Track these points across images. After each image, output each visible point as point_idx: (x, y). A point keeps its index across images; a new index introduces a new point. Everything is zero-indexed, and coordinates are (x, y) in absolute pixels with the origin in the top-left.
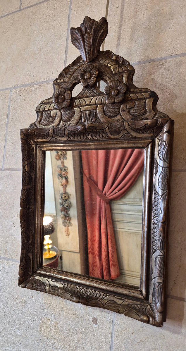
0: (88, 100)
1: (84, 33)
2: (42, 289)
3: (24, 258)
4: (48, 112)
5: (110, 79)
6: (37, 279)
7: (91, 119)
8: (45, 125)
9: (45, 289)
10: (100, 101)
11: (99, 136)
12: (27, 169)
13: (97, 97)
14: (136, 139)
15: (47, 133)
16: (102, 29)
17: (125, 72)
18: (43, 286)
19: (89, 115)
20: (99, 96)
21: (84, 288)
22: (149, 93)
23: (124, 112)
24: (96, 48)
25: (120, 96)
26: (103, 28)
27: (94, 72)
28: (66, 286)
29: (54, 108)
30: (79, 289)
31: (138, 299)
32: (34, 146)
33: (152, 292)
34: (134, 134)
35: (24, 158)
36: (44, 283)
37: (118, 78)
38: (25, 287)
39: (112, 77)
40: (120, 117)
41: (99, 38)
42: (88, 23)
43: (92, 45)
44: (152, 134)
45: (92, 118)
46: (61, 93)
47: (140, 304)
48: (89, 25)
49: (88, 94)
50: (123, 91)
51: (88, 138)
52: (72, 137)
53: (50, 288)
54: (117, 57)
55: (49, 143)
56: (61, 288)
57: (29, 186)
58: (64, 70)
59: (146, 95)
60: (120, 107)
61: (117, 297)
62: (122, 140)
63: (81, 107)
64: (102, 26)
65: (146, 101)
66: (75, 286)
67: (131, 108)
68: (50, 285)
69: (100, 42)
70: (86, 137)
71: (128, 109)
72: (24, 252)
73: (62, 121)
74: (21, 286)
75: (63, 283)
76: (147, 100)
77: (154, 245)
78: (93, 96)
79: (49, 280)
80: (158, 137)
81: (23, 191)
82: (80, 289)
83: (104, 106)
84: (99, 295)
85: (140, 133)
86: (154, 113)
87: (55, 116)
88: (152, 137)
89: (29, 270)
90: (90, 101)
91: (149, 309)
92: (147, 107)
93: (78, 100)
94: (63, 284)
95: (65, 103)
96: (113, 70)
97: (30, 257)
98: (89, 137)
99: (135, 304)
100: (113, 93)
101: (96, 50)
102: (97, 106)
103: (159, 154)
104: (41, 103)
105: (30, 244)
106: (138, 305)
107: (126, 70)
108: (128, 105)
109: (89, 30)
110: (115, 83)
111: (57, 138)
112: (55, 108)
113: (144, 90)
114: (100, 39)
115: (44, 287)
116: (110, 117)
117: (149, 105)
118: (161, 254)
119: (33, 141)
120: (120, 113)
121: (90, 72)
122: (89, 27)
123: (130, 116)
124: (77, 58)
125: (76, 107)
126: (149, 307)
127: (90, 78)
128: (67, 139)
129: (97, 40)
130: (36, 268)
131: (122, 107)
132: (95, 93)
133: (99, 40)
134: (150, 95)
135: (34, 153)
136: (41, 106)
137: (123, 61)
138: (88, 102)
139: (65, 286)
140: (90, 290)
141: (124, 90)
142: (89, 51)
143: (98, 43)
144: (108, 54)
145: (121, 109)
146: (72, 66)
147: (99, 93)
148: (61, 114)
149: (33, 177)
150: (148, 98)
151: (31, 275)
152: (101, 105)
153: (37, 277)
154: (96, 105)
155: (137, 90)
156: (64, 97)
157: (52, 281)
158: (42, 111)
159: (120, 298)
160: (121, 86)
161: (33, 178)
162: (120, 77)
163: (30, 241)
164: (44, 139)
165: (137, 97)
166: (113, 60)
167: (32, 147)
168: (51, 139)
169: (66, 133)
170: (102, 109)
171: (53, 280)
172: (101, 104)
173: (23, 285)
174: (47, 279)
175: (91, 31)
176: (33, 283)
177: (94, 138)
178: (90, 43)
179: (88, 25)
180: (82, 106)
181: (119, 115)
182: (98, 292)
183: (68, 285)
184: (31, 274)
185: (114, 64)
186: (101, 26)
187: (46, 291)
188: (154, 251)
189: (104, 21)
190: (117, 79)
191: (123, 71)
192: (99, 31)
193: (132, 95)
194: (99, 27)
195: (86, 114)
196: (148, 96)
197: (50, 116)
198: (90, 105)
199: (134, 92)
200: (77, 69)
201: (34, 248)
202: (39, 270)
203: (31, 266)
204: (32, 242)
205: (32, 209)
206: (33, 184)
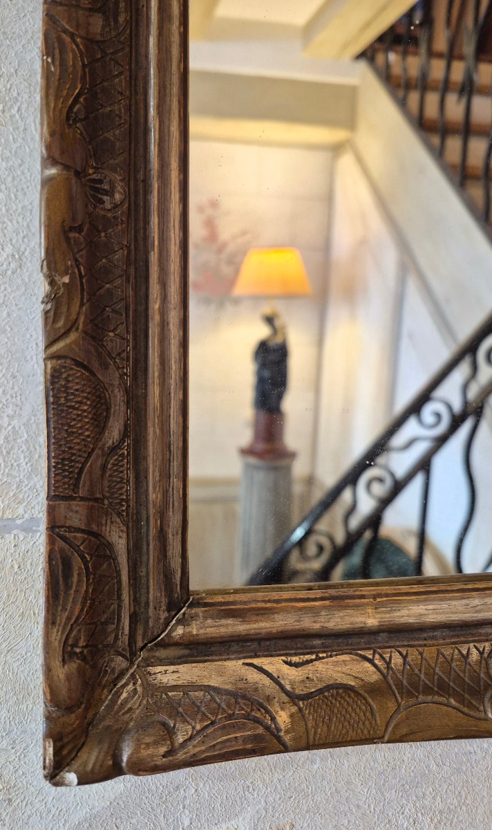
2: (245, 740)
3: (77, 562)
6: (174, 688)
9: (267, 728)
18: (247, 717)
28: (397, 660)
30: (475, 655)
36: (244, 697)
38: (114, 770)
53: (300, 710)
56: (373, 690)
66: (447, 652)
68: (293, 698)
72: (76, 515)
74: (72, 777)
75: (369, 654)
79: (274, 664)
82: (481, 653)
89: (111, 639)
94: (371, 661)
97: (110, 546)
105: (114, 449)
115: (257, 721)
130: (156, 612)
139: (388, 667)
151: (122, 674)
153: (168, 675)
157: (296, 665)
163: (114, 432)
171: (295, 659)
173: (91, 756)
174: (256, 661)
176: (164, 724)
183: (405, 657)
184: (125, 664)
187: (279, 739)
201: (140, 477)
202: (179, 622)
203: (120, 606)
204: (125, 435)
205: (117, 196)
206: (121, 19)
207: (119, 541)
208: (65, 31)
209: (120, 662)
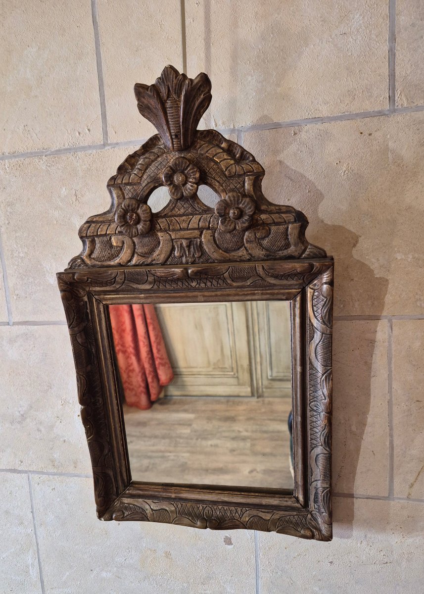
0: (184, 220)
1: (165, 98)
2: (140, 518)
3: (100, 480)
4: (105, 239)
5: (222, 186)
6: (127, 504)
7: (193, 254)
8: (103, 261)
9: (145, 516)
10: (207, 224)
11: (212, 283)
12: (79, 340)
13: (200, 216)
14: (275, 288)
15: (112, 279)
16: (200, 95)
17: (248, 175)
18: (141, 513)
19: (189, 246)
20: (204, 214)
21: (210, 506)
22: (294, 214)
23: (251, 245)
24: (190, 128)
25: (245, 220)
26: (203, 91)
27: (192, 172)
28: (180, 506)
29: (117, 232)
30: (201, 508)
31: (293, 509)
32: (86, 299)
33: (313, 498)
34: (272, 281)
35: (72, 322)
36: (142, 508)
37: (236, 185)
38: (111, 519)
39: (225, 181)
40: (245, 252)
41: (196, 110)
42: (173, 81)
43: (182, 122)
44: (301, 281)
45: (195, 252)
46: (130, 208)
47: (296, 515)
48: (176, 86)
49: (182, 211)
50: (250, 212)
51: (192, 286)
52: (161, 284)
53: (153, 513)
54: (231, 144)
55: (115, 292)
56: (172, 512)
57: (89, 368)
58: (126, 160)
59: (288, 218)
60: (244, 236)
61: (262, 510)
62: (252, 289)
63: (171, 233)
64: (202, 89)
65: (288, 228)
66: (194, 506)
67: (263, 238)
68: (152, 510)
69: (197, 117)
70: (187, 284)
71: (258, 239)
72: (100, 470)
73: (136, 255)
74: (103, 519)
75: (173, 503)
76: (290, 226)
77: (313, 438)
78: (193, 214)
79: (149, 502)
80: (311, 286)
81: (80, 377)
82: (203, 508)
83: (215, 232)
84: (235, 511)
85: (281, 279)
86: (303, 248)
87: (121, 245)
88: (301, 284)
89: (112, 492)
90: (188, 222)
91: (310, 519)
92: (289, 237)
93: (164, 219)
94: (173, 505)
95: (140, 227)
96: (226, 170)
97: (109, 475)
98: (194, 284)
99: (290, 516)
100: (231, 215)
101: (190, 131)
102: (202, 233)
103: (315, 313)
104: (87, 222)
105: (106, 455)
106: (294, 516)
107: (250, 172)
108: (258, 232)
109: (175, 93)
110: (234, 197)
111: (131, 285)
112: (119, 232)
113: (284, 209)
114: (198, 112)
115: (143, 514)
116: (227, 251)
117: (293, 234)
118: (326, 452)
119: (84, 290)
120: (244, 244)
121: (183, 172)
122: (175, 88)
123: (263, 251)
124: (151, 139)
125: (161, 230)
126: (309, 516)
127: (185, 184)
128: (151, 286)
129: (191, 113)
130: (121, 488)
131: (248, 236)
132: (196, 210)
133: (196, 112)
134: (295, 219)
135: (88, 311)
136: (89, 227)
137: (242, 154)
138: (184, 225)
139: (177, 507)
140: (220, 507)
141: (252, 211)
142: (178, 132)
143: (193, 119)
144: (212, 136)
145: (246, 239)
146: (143, 154)
147: (203, 210)
148: (134, 243)
149: (93, 350)
150: (292, 223)
151: (115, 499)
152: (210, 231)
153: (126, 501)
154: (201, 230)
155: (273, 208)
156: (138, 215)
157: (155, 503)
158: (93, 236)
159: (267, 511)
160: (246, 204)
161: (94, 353)
162: (239, 183)
163: (106, 451)
164: (106, 286)
165: (273, 220)
166: (222, 148)
167: (82, 300)
168: (120, 287)
169: (151, 279)
170: (212, 237)
171: (154, 501)
172: (208, 228)
173: (107, 516)
174: (145, 500)
175: (179, 97)
176: (123, 511)
177: (203, 285)
178: (179, 117)
179: (172, 83)
180: (173, 230)
181: (243, 248)
182: (233, 508)
183: (182, 505)
184: (116, 497)
185: (226, 157)
186: (199, 89)
187: (148, 519)
188: (313, 446)
189: (205, 81)
190: (236, 187)
191: (245, 173)
192: (194, 98)
193: (263, 216)
194: (196, 90)
195: (181, 244)
196: (293, 220)
197: (111, 246)
198: (188, 229)
199: (266, 211)
200: (153, 161)
201: (114, 460)
202: (127, 490)
203: (113, 486)
204: (109, 451)
205: (100, 402)
206: (95, 363)
207: (111, 473)
208: (81, 375)
209: (115, 497)
